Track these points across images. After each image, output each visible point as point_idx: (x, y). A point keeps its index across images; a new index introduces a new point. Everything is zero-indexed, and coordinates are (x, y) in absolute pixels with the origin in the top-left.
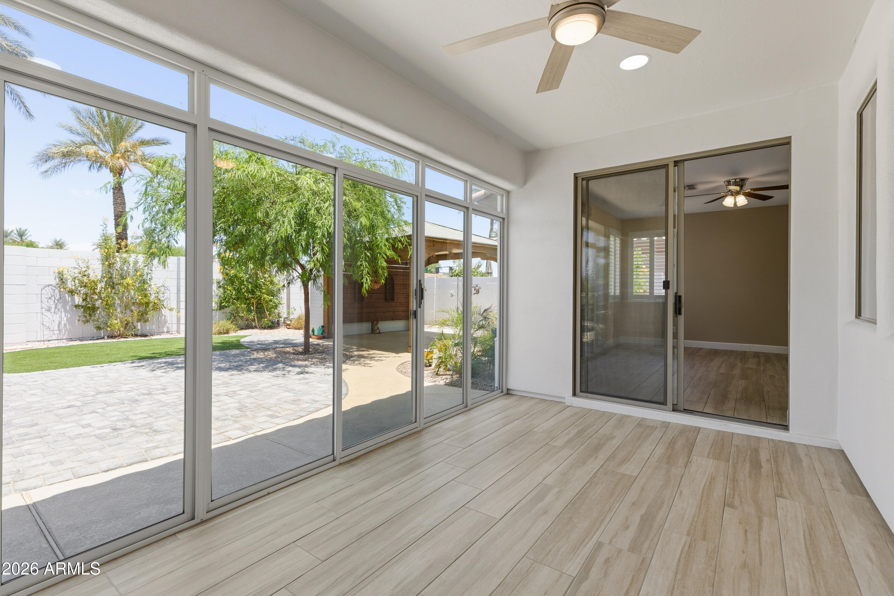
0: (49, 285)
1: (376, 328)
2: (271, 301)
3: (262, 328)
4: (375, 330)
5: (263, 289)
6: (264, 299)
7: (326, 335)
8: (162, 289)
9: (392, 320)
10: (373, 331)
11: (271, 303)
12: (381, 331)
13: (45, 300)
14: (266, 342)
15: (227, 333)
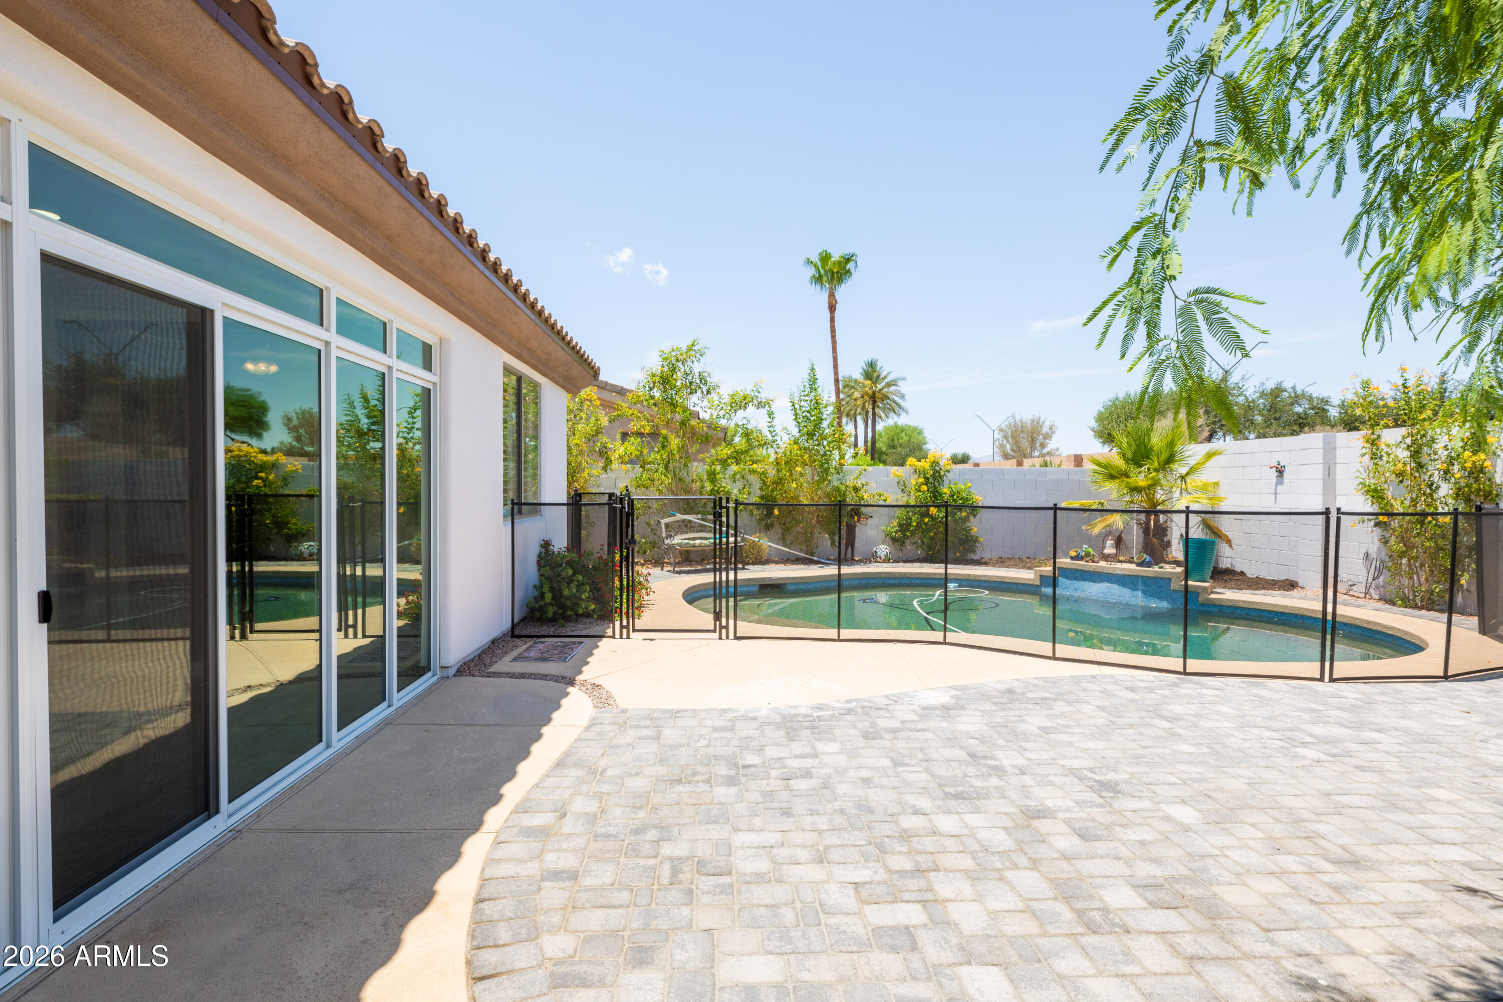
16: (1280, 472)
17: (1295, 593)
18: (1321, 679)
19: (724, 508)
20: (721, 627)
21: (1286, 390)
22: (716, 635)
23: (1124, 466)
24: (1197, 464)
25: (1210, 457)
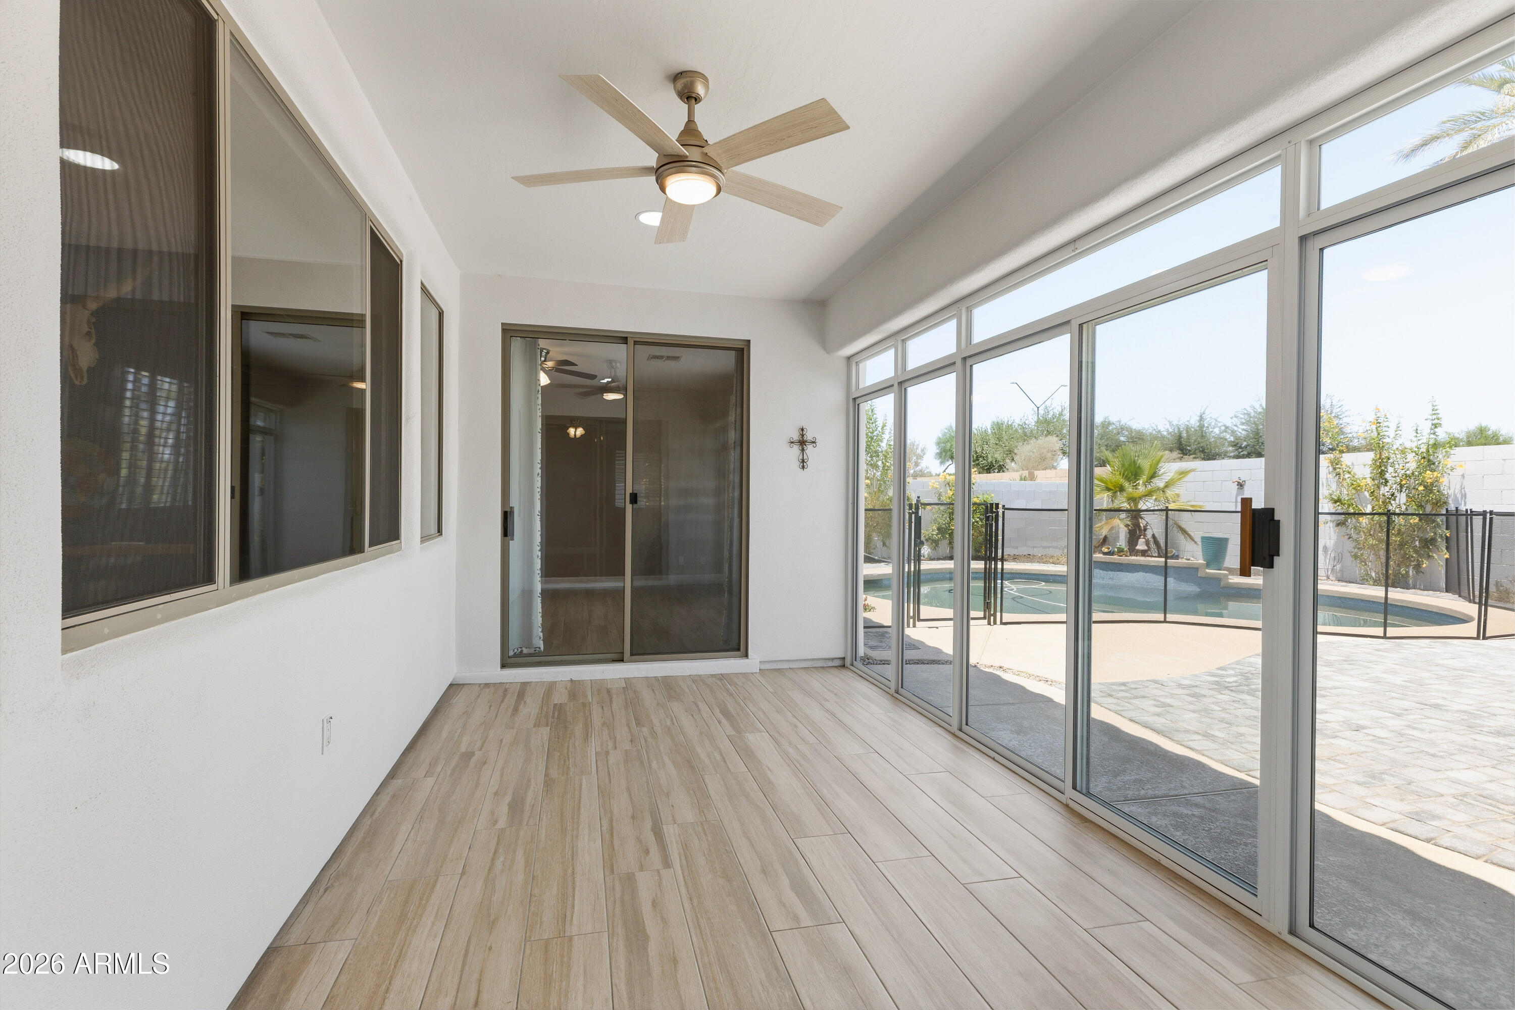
16: (1242, 485)
18: (1478, 638)
19: (995, 512)
20: (990, 615)
21: (1114, 424)
22: (986, 622)
23: (1121, 480)
24: (1172, 479)
25: (1183, 473)
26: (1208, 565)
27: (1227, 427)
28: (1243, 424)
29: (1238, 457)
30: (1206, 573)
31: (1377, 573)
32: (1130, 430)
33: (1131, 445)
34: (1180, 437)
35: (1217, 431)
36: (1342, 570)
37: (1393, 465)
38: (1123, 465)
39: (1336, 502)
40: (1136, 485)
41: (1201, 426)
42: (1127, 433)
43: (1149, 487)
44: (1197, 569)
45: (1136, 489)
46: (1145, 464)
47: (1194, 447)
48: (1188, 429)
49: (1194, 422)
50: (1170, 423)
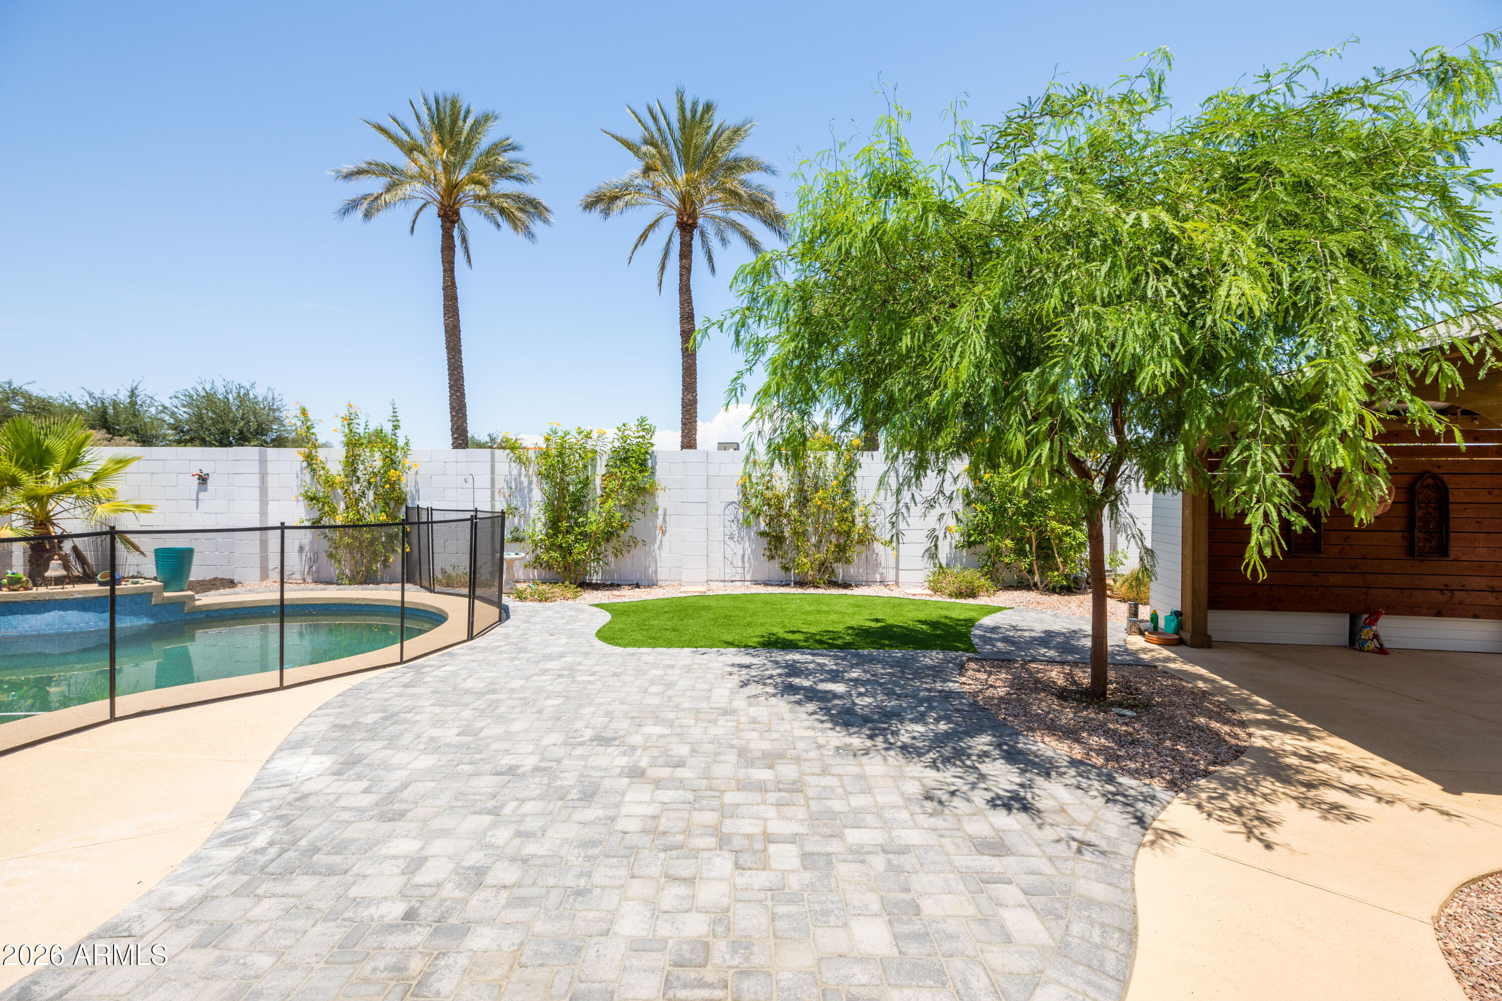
0: (732, 503)
1: (1366, 633)
2: (1067, 534)
3: (1048, 590)
4: (1366, 641)
5: (1050, 509)
6: (1053, 531)
7: (1186, 636)
8: (873, 508)
9: (1439, 614)
10: (1354, 641)
11: (1067, 540)
12: (1386, 645)
13: (728, 524)
14: (1026, 634)
15: (972, 594)
16: (203, 479)
17: (237, 589)
23: (13, 469)
24: (104, 470)
25: (122, 463)
26: (166, 587)
27: (165, 408)
28: (184, 406)
29: (179, 442)
30: (164, 598)
31: (351, 571)
32: (28, 397)
33: (31, 418)
34: (104, 412)
35: (153, 410)
36: (318, 572)
37: (363, 462)
38: (16, 446)
39: (312, 499)
40: (42, 478)
41: (133, 404)
42: (22, 400)
43: (66, 481)
44: (150, 594)
45: (43, 482)
46: (59, 447)
47: (123, 426)
48: (115, 404)
49: (124, 397)
50: (90, 394)
